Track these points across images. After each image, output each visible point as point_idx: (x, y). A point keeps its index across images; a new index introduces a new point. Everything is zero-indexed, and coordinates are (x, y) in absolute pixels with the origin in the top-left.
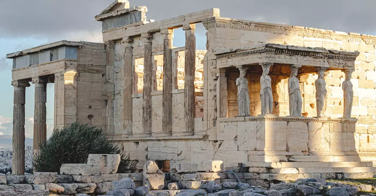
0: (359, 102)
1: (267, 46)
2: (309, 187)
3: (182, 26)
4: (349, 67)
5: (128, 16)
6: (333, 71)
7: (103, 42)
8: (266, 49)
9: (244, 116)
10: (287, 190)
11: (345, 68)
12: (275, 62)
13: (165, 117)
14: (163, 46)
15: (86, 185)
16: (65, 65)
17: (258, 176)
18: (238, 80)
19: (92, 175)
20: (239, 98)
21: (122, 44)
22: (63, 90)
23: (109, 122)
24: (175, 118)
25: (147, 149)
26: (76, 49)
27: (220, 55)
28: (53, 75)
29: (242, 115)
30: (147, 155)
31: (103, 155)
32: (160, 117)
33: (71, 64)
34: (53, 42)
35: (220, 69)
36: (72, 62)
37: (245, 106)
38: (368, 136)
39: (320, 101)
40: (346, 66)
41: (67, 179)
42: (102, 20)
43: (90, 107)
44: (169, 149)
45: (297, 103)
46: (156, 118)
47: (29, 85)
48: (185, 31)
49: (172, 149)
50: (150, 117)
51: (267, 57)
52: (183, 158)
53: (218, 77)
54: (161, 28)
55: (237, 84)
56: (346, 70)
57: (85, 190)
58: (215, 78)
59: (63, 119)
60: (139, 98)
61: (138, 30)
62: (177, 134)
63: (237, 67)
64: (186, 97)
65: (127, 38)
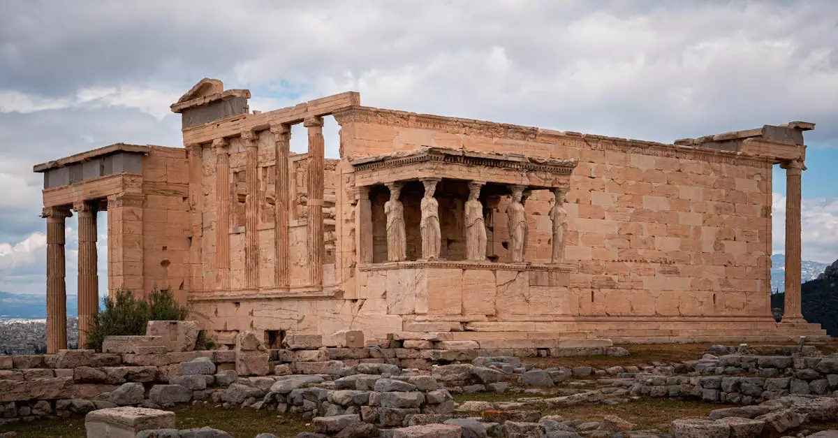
0: (580, 239)
1: (431, 151)
2: (492, 370)
3: (302, 120)
4: (560, 184)
5: (222, 104)
6: (538, 191)
7: (184, 147)
8: (430, 155)
9: (396, 261)
10: (457, 375)
11: (556, 186)
12: (445, 176)
13: (277, 263)
14: (274, 153)
15: (141, 368)
16: (123, 183)
17: (418, 354)
18: (387, 204)
19: (152, 353)
20: (389, 232)
21: (213, 150)
22: (121, 222)
23: (195, 272)
24: (294, 264)
25: (251, 314)
26: (140, 157)
27: (359, 167)
28: (105, 198)
29: (394, 260)
30: (252, 322)
31: (171, 323)
32: (271, 263)
33: (133, 181)
34: (104, 146)
35: (360, 187)
36: (133, 178)
37: (398, 246)
38: (593, 293)
39: (515, 237)
40: (556, 184)
41: (112, 359)
42: (181, 111)
43: (165, 248)
44: (284, 312)
45: (479, 240)
46: (265, 264)
47: (71, 215)
48: (307, 128)
49: (288, 313)
50: (257, 263)
51: (432, 169)
52: (306, 326)
53: (357, 200)
54: (272, 124)
55: (386, 211)
56: (557, 190)
57: (139, 377)
58: (352, 202)
59: (121, 268)
60: (239, 233)
61: (237, 127)
62: (298, 291)
63: (385, 185)
64: (309, 232)
65: (220, 140)
